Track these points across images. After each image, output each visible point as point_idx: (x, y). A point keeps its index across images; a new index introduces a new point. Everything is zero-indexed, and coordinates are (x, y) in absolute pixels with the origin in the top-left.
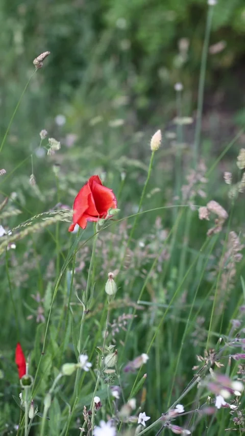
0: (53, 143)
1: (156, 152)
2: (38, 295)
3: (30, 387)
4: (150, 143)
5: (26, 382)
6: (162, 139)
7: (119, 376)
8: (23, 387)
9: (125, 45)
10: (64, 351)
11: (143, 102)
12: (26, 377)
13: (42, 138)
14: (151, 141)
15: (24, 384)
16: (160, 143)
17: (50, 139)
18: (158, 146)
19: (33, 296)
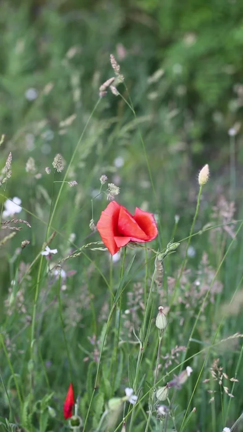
0: (112, 188)
1: (204, 186)
2: (94, 337)
3: (78, 427)
4: (198, 177)
5: (75, 423)
6: (210, 174)
7: (174, 418)
8: (72, 427)
9: (181, 91)
10: (115, 390)
11: (197, 147)
12: (74, 418)
13: (102, 183)
14: (198, 175)
15: (73, 425)
16: (207, 177)
17: (109, 184)
18: (205, 179)
19: (89, 338)
